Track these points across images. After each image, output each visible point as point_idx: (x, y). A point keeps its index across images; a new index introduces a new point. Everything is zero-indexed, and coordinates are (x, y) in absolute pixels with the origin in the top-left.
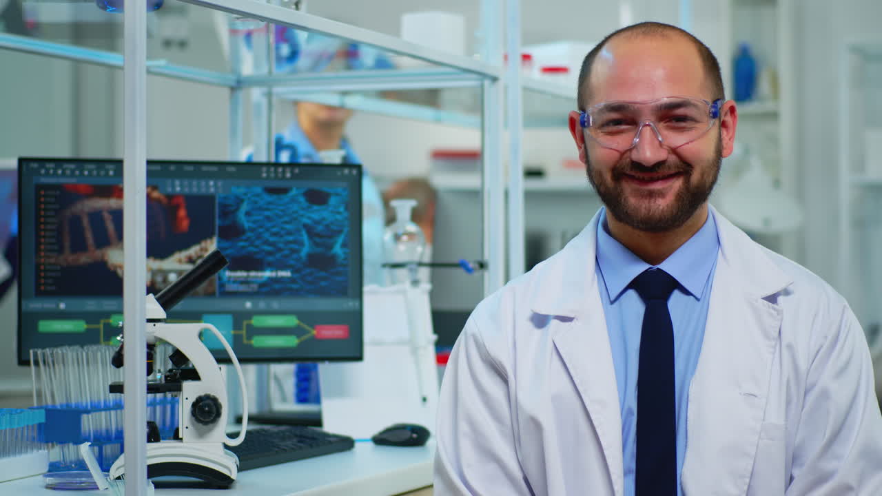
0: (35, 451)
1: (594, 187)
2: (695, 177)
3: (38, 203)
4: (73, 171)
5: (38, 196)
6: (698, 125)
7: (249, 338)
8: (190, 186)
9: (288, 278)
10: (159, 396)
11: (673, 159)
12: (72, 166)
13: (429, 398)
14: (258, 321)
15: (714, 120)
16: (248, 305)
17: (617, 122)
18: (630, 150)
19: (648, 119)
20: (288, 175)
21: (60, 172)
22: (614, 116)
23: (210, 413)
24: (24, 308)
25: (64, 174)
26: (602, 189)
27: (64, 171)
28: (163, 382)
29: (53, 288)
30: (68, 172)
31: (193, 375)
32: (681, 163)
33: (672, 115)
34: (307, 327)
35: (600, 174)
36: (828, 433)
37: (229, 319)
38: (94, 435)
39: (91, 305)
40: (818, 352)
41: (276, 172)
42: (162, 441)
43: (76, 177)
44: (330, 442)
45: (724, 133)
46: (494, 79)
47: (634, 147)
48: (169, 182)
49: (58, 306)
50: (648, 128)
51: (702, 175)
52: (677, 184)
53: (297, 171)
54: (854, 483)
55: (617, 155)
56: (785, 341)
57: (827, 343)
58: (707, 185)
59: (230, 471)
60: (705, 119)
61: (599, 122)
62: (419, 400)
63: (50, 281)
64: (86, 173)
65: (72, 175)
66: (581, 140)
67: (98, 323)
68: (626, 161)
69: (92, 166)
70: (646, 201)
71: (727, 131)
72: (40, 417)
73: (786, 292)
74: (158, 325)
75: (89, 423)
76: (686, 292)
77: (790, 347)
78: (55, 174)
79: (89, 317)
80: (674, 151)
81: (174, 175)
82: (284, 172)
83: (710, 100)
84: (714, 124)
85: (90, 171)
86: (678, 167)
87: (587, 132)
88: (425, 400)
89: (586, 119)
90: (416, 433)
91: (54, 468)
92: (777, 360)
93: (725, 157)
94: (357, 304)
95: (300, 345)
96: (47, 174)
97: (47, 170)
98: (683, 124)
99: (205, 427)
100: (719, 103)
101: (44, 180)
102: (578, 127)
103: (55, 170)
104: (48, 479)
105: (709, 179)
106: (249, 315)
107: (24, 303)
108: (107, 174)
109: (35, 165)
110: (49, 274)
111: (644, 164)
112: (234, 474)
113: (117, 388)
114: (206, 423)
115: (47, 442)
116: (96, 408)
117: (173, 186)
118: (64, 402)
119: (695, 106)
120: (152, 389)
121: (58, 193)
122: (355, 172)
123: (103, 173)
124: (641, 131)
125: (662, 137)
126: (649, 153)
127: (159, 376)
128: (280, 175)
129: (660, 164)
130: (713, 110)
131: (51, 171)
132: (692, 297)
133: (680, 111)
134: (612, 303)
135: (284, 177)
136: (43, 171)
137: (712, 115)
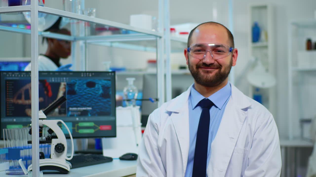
0: (5, 162)
1: (190, 72)
2: (223, 70)
3: (6, 86)
4: (18, 75)
5: (6, 84)
6: (225, 53)
7: (78, 130)
8: (57, 80)
9: (91, 110)
10: (43, 145)
11: (216, 63)
12: (18, 73)
14: (81, 124)
15: (230, 53)
16: (77, 119)
17: (199, 50)
18: (203, 59)
19: (209, 50)
21: (13, 75)
23: (61, 149)
25: (15, 76)
26: (193, 72)
28: (45, 140)
29: (12, 114)
30: (16, 76)
31: (56, 137)
32: (219, 65)
33: (216, 49)
34: (97, 126)
35: (192, 67)
37: (71, 124)
38: (24, 157)
39: (24, 119)
41: (86, 74)
42: (45, 159)
43: (19, 77)
44: (104, 159)
45: (233, 59)
46: (160, 37)
47: (204, 58)
48: (50, 78)
49: (13, 120)
50: (209, 52)
51: (225, 69)
52: (216, 71)
53: (93, 74)
55: (199, 60)
59: (67, 168)
60: (227, 52)
62: (135, 145)
63: (10, 112)
64: (22, 76)
66: (188, 57)
67: (27, 125)
68: (201, 62)
69: (24, 73)
70: (206, 74)
71: (234, 58)
72: (7, 151)
73: (250, 108)
74: (44, 120)
75: (23, 153)
76: (216, 106)
77: (250, 125)
78: (12, 76)
80: (216, 60)
81: (52, 76)
82: (89, 74)
83: (229, 46)
84: (230, 54)
85: (24, 75)
86: (217, 66)
88: (137, 145)
89: (189, 49)
90: (134, 156)
91: (11, 168)
93: (233, 66)
94: (114, 118)
95: (95, 132)
96: (9, 76)
97: (9, 75)
99: (59, 154)
101: (8, 78)
102: (187, 53)
104: (7, 171)
106: (78, 122)
107: (2, 119)
109: (5, 73)
110: (10, 110)
111: (207, 64)
112: (69, 169)
113: (30, 142)
114: (59, 152)
115: (9, 159)
116: (25, 148)
117: (52, 80)
118: (15, 146)
119: (224, 47)
120: (41, 142)
121: (13, 82)
122: (113, 75)
123: (28, 76)
124: (206, 53)
125: (213, 56)
127: (44, 138)
129: (212, 64)
130: (230, 49)
131: (11, 75)
132: (218, 108)
133: (220, 48)
134: (193, 109)
135: (89, 76)
136: (8, 75)
137: (229, 51)
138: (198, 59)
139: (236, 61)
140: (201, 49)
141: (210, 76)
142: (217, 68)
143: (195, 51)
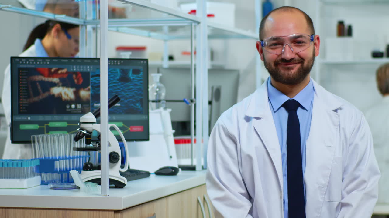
2: (306, 64)
3: (19, 75)
4: (33, 62)
5: (19, 73)
6: (306, 44)
8: (80, 68)
11: (297, 57)
12: (33, 60)
13: (173, 157)
17: (275, 44)
19: (288, 43)
20: (119, 64)
22: (274, 42)
23: (116, 158)
24: (14, 119)
25: (29, 64)
26: (270, 70)
27: (29, 62)
29: (26, 111)
30: (31, 63)
32: (300, 59)
34: (127, 127)
35: (270, 64)
36: (358, 160)
38: (60, 169)
39: (41, 118)
40: (353, 131)
41: (114, 62)
42: (94, 170)
43: (35, 64)
45: (315, 47)
46: (199, 23)
47: (282, 53)
48: (71, 67)
49: (27, 118)
50: (287, 46)
51: (308, 63)
52: (298, 66)
53: (122, 61)
54: (366, 179)
56: (342, 126)
57: (357, 127)
58: (310, 67)
60: (309, 42)
61: (269, 44)
62: (168, 157)
63: (24, 108)
64: (38, 63)
65: (33, 64)
66: (261, 52)
67: (44, 125)
68: (280, 58)
69: (40, 60)
70: (287, 71)
72: (37, 163)
73: (340, 109)
76: (303, 108)
77: (344, 129)
78: (26, 64)
79: (40, 123)
80: (297, 54)
81: (74, 64)
82: (117, 63)
83: (310, 35)
84: (312, 43)
85: (40, 62)
86: (299, 61)
87: (264, 48)
88: (171, 157)
89: (263, 44)
90: (174, 170)
92: (339, 134)
93: (316, 56)
94: (147, 117)
96: (23, 63)
97: (23, 62)
98: (301, 44)
99: (113, 164)
100: (313, 36)
101: (21, 66)
102: (260, 47)
103: (26, 62)
105: (310, 65)
107: (14, 117)
108: (46, 64)
109: (18, 60)
110: (24, 105)
111: (287, 59)
115: (40, 172)
116: (61, 159)
117: (73, 69)
119: (305, 37)
121: (27, 71)
122: (145, 62)
123: (45, 63)
124: (285, 47)
125: (293, 49)
126: (288, 55)
128: (115, 64)
129: (293, 59)
130: (311, 38)
131: (24, 62)
132: (305, 110)
133: (299, 39)
134: (275, 112)
135: (117, 65)
136: (21, 62)
137: (311, 40)
138: (276, 55)
139: (318, 49)
140: (278, 42)
141: (292, 73)
142: (299, 63)
143: (271, 45)
